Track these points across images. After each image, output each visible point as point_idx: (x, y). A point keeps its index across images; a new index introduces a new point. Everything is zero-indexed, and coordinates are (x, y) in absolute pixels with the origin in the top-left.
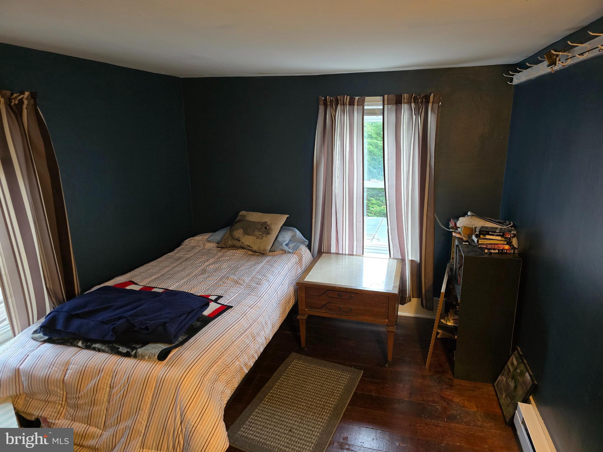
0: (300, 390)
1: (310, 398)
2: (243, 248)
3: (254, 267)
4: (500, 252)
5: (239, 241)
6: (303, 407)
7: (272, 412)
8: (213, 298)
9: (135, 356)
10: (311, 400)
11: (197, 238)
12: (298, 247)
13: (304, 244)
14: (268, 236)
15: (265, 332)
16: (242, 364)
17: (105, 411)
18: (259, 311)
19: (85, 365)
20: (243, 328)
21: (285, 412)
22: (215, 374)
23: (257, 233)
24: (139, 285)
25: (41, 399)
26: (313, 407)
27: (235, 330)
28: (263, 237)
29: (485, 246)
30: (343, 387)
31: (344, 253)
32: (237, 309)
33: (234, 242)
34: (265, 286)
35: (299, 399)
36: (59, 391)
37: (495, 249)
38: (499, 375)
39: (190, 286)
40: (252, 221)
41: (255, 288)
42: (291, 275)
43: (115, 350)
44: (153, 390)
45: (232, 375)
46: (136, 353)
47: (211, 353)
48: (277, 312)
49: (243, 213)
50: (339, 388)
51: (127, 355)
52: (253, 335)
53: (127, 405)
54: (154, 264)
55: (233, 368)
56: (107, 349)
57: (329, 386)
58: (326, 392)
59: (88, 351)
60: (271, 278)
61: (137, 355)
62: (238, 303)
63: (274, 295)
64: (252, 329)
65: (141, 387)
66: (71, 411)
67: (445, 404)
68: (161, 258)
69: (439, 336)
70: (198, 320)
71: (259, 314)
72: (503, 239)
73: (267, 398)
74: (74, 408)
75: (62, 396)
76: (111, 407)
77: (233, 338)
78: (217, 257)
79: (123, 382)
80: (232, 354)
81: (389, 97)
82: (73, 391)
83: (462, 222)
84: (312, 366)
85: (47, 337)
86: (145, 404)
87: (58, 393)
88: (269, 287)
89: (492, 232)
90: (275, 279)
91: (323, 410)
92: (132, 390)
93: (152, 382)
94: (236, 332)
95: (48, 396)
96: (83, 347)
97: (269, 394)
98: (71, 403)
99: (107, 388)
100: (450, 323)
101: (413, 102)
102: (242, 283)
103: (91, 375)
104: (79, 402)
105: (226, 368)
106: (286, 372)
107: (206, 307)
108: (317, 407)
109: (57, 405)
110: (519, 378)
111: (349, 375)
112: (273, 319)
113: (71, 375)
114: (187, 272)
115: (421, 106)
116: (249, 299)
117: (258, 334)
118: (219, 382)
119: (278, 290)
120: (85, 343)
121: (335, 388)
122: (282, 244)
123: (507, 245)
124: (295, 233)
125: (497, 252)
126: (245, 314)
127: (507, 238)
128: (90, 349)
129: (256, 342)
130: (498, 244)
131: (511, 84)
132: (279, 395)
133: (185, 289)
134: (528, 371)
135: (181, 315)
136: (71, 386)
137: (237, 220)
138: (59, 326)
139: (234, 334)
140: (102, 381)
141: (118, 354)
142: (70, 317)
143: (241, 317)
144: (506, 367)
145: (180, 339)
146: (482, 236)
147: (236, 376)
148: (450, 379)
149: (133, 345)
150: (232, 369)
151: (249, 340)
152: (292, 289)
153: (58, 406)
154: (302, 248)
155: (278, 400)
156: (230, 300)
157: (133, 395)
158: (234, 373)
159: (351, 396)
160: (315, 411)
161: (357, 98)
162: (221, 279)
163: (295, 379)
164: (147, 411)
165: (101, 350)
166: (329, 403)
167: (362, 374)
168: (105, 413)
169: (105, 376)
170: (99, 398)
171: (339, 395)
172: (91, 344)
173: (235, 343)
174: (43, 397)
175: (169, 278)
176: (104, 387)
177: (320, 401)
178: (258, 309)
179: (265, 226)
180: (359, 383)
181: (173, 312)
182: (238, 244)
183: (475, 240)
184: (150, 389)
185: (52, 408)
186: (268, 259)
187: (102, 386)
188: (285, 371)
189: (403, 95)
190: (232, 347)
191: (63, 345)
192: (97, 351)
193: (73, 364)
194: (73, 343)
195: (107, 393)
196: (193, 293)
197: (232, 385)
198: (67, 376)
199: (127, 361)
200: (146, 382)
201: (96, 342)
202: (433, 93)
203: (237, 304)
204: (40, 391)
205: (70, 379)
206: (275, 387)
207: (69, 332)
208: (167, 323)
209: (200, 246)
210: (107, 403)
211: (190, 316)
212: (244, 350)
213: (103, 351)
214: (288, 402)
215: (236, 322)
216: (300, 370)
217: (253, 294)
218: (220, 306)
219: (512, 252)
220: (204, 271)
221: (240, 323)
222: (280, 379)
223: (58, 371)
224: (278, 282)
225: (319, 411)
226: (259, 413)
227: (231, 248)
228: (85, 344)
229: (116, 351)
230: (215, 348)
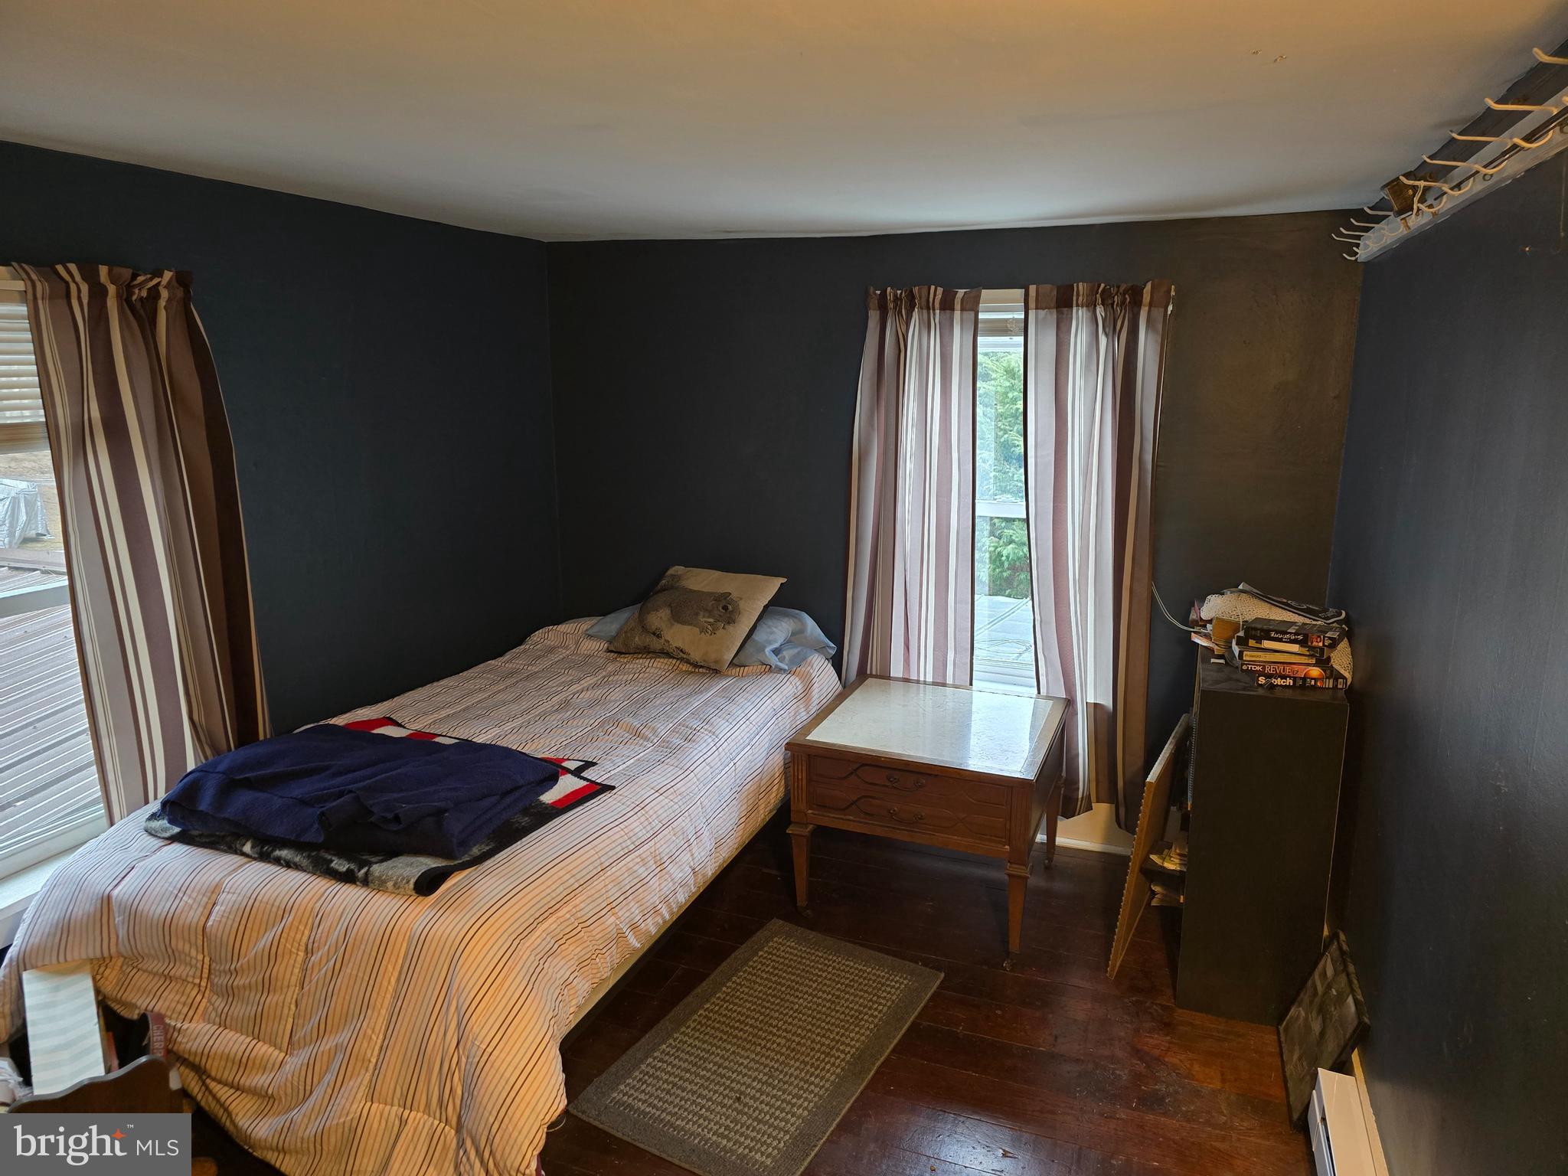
0: (778, 1007)
1: (800, 1027)
2: (666, 654)
3: (685, 701)
4: (1298, 685)
5: (659, 636)
6: (778, 1049)
7: (701, 1055)
8: (572, 765)
9: (366, 882)
10: (800, 1034)
11: (563, 628)
12: (804, 659)
13: (823, 653)
14: (730, 628)
15: (692, 855)
16: (624, 924)
17: (293, 1007)
18: (680, 803)
19: (254, 896)
20: (634, 839)
21: (732, 1057)
22: (549, 938)
23: (703, 619)
24: (405, 728)
25: (155, 970)
26: (804, 1049)
27: (611, 841)
28: (718, 629)
29: (1258, 668)
30: (885, 1009)
31: (922, 679)
32: (625, 794)
33: (648, 640)
34: (705, 745)
35: (771, 1028)
36: (193, 953)
37: (1284, 677)
38: (1292, 1003)
39: (525, 737)
40: (695, 591)
41: (679, 748)
42: (780, 724)
43: (322, 865)
44: (400, 961)
45: (596, 947)
46: (366, 874)
47: (543, 887)
48: (732, 810)
49: (677, 570)
50: (876, 1009)
51: (348, 878)
52: (658, 858)
53: (342, 994)
54: (451, 684)
55: (599, 929)
56: (305, 863)
57: (850, 1003)
58: (843, 1016)
59: (263, 864)
60: (722, 728)
61: (370, 878)
62: (630, 781)
63: (727, 768)
64: (658, 845)
65: (374, 954)
66: (219, 1003)
67: (1141, 1067)
68: (471, 671)
69: (1154, 903)
70: (525, 812)
71: (679, 810)
72: (1304, 651)
73: (694, 1021)
74: (226, 997)
75: (199, 965)
76: (305, 998)
77: (603, 860)
78: (604, 673)
79: (335, 937)
80: (597, 896)
81: (1040, 289)
82: (223, 955)
83: (1213, 607)
84: (817, 953)
85: (177, 830)
86: (380, 993)
87: (191, 958)
88: (715, 748)
89: (1277, 632)
90: (732, 731)
91: (827, 1059)
92: (353, 960)
93: (398, 945)
94: (614, 845)
95: (172, 965)
96: (253, 856)
97: (701, 1012)
98: (220, 982)
99: (300, 953)
100: (1172, 865)
101: (1100, 302)
102: (650, 736)
103: (265, 919)
104: (235, 983)
105: (579, 928)
106: (751, 963)
107: (552, 782)
108: (813, 1049)
109: (190, 986)
110: (1333, 1009)
111: (905, 982)
112: (719, 828)
113: (222, 916)
114: (525, 705)
115: (1121, 311)
116: (659, 772)
117: (674, 857)
118: (559, 958)
119: (737, 759)
120: (258, 846)
121: (865, 1010)
122: (762, 649)
123: (1314, 668)
124: (804, 624)
125: (1291, 684)
126: (642, 805)
127: (1315, 647)
128: (269, 862)
129: (667, 876)
130: (1294, 664)
131: (1353, 259)
132: (725, 1015)
133: (512, 743)
134: (1352, 991)
135: (484, 797)
136: (221, 944)
137: (659, 587)
138: (204, 805)
139: (607, 849)
140: (288, 935)
141: (330, 875)
142: (231, 785)
143: (632, 813)
144: (1310, 982)
145: (476, 851)
146: (1252, 643)
147: (604, 950)
148: (1165, 1008)
149: (364, 857)
150: (594, 933)
151: (647, 869)
152: (778, 759)
153: (192, 989)
154: (814, 660)
155: (718, 1028)
156: (612, 772)
157: (354, 972)
158: (600, 942)
159: (903, 1031)
160: (807, 1059)
161: (961, 292)
162: (602, 724)
163: (770, 980)
164: (383, 1012)
165: (292, 865)
166: (843, 1043)
167: (938, 982)
168: (292, 1013)
169: (296, 923)
170: (280, 976)
171: (872, 1026)
172: (270, 849)
173: (609, 873)
174: (159, 966)
175: (478, 717)
176: (293, 950)
177: (824, 1036)
178: (679, 797)
179: (723, 603)
180: (928, 1002)
181: (466, 786)
182: (657, 644)
183: (1236, 649)
184: (393, 959)
185: (177, 994)
186: (724, 683)
187: (289, 946)
188: (749, 960)
189: (1075, 285)
190: (599, 880)
191: (212, 849)
192: (283, 867)
193: (228, 892)
194: (233, 846)
195: (298, 965)
196: (527, 752)
197: (595, 971)
198: (212, 918)
199: (347, 892)
200: (385, 941)
201: (284, 844)
202: (1150, 282)
203: (627, 783)
204: (153, 952)
205: (219, 926)
206: (717, 996)
207: (224, 819)
208: (446, 811)
209: (567, 648)
210: (297, 988)
211: (508, 800)
212: (630, 892)
213: (297, 867)
214: (745, 1033)
215: (617, 823)
216: (787, 962)
217: (671, 763)
218: (585, 783)
219: (1331, 686)
220: (565, 705)
221: (626, 827)
222: (734, 979)
223: (195, 907)
224: (740, 738)
225: (817, 1060)
226: (668, 1054)
227: (640, 655)
228: (258, 849)
229: (325, 867)
230: (555, 877)
